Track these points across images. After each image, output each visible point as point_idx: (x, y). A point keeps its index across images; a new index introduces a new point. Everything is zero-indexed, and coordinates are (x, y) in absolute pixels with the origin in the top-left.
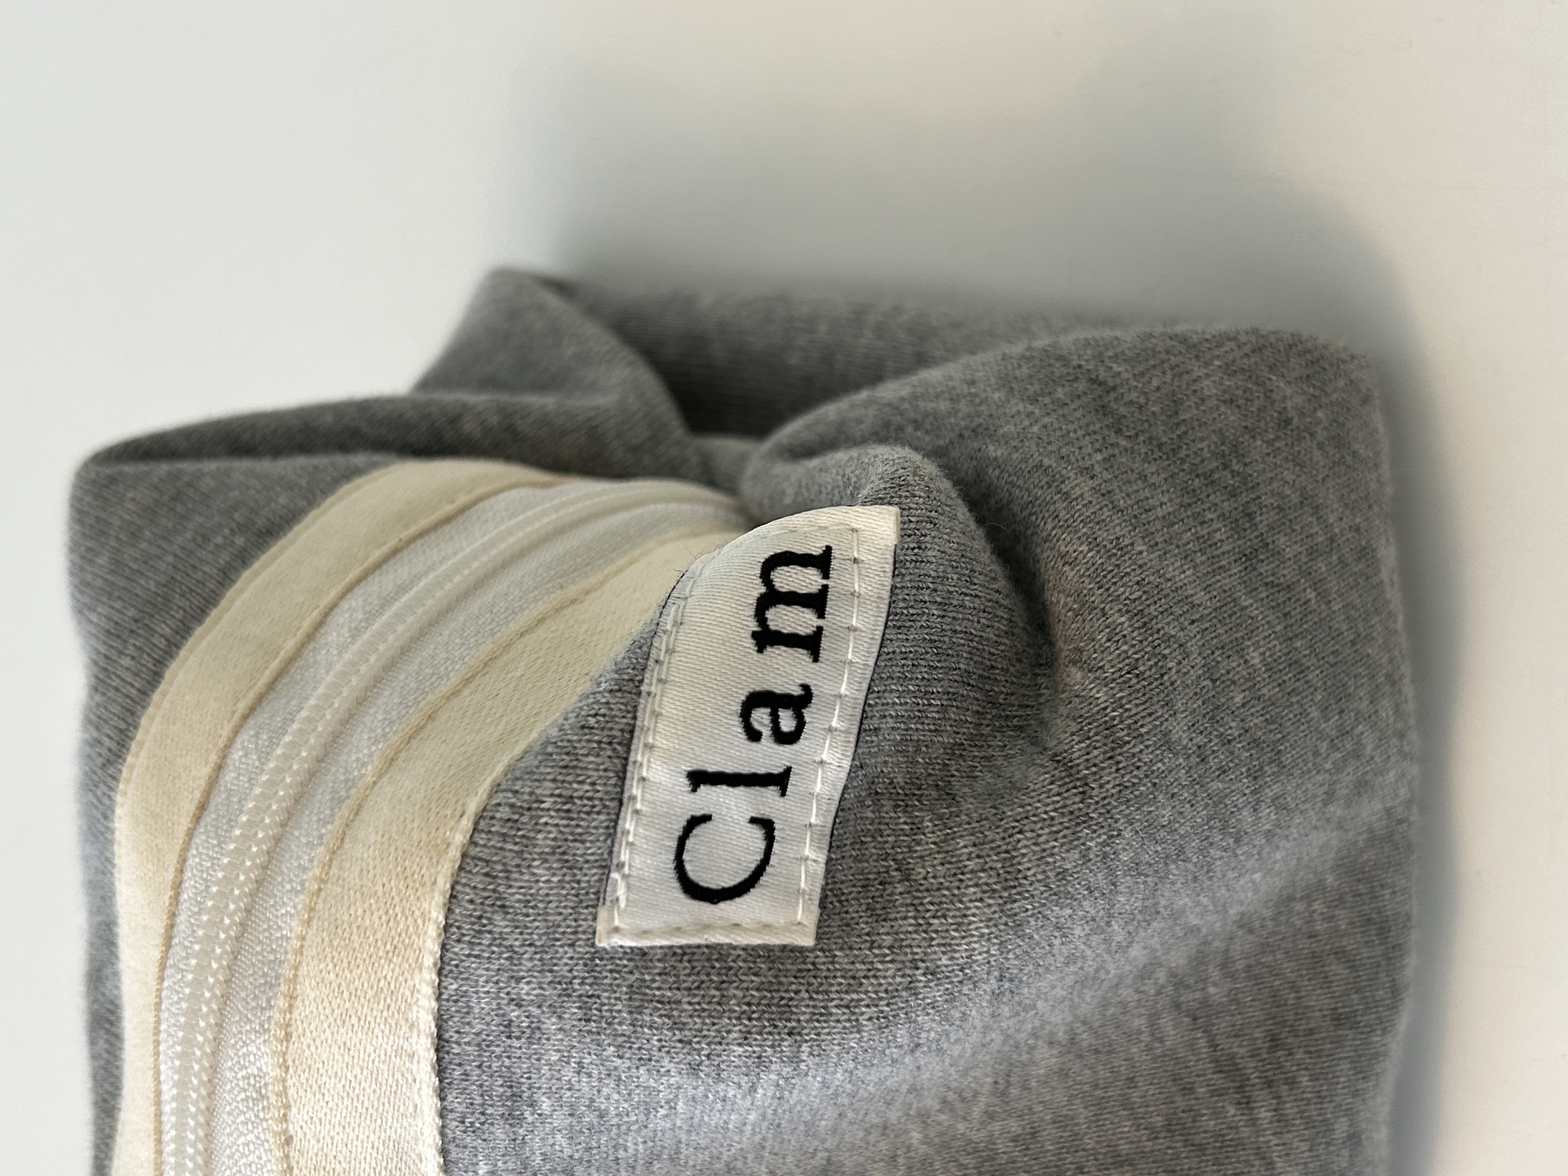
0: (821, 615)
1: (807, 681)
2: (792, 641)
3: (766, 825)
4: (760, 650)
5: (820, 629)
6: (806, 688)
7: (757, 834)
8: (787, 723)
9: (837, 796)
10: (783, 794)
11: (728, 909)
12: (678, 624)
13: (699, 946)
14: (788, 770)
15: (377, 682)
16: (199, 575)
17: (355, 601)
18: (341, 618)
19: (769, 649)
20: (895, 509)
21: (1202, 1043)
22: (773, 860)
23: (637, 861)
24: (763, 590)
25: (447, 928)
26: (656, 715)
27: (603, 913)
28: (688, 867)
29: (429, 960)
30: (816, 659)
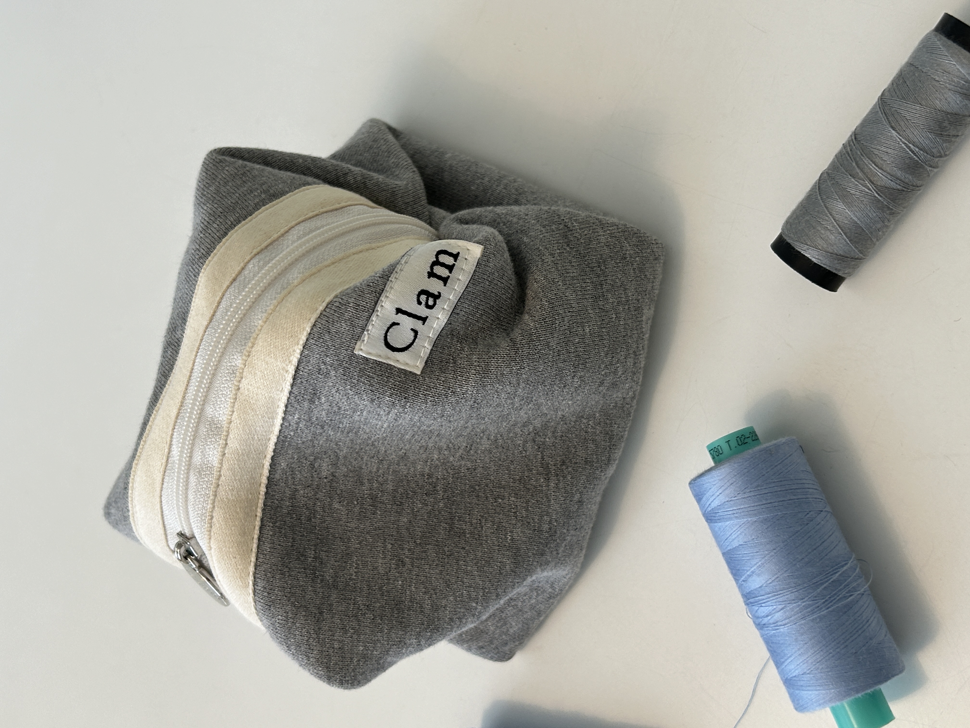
0: (450, 272)
1: (440, 291)
2: (439, 277)
3: (416, 332)
4: (429, 278)
5: (449, 277)
6: (439, 293)
7: (412, 334)
8: (431, 302)
9: (440, 330)
10: (423, 324)
11: (397, 354)
12: (406, 263)
13: (385, 363)
14: (427, 317)
15: (304, 255)
16: (247, 204)
17: (301, 227)
18: (294, 232)
19: (432, 278)
20: (482, 247)
21: (540, 457)
22: (415, 344)
23: (374, 330)
24: (435, 260)
25: (310, 334)
26: (391, 288)
27: (359, 343)
28: (388, 337)
29: (302, 342)
30: (445, 285)
